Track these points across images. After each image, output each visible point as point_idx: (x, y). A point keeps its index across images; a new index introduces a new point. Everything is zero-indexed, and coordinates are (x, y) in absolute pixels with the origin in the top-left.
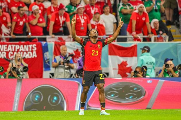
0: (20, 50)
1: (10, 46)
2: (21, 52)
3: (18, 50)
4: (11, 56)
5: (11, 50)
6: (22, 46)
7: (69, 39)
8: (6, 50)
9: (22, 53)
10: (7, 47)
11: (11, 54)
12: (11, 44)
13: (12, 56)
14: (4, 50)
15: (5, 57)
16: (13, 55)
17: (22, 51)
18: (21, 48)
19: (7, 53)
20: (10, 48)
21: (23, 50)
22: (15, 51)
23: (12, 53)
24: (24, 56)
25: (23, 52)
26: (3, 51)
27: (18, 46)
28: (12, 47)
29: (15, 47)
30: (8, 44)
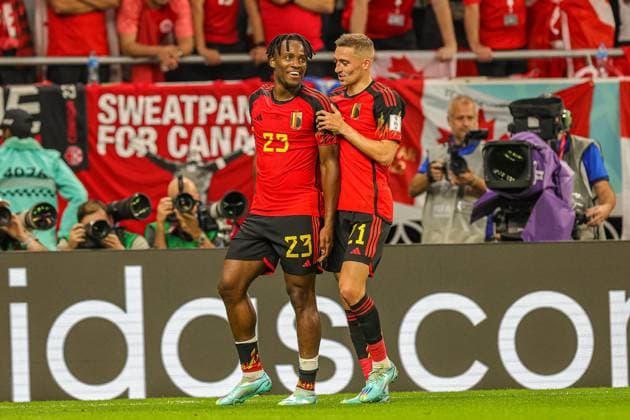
0: (220, 119)
1: (172, 100)
2: (222, 127)
3: (212, 119)
4: (178, 148)
5: (179, 120)
6: (227, 100)
7: (442, 66)
8: (157, 121)
9: (228, 130)
10: (162, 105)
11: (178, 135)
12: (178, 92)
13: (184, 149)
14: (149, 120)
15: (154, 149)
16: (187, 141)
17: (227, 123)
18: (222, 107)
19: (163, 131)
20: (172, 110)
21: (233, 120)
22: (196, 124)
23: (184, 134)
24: (238, 146)
25: (234, 128)
26: (144, 124)
27: (211, 100)
28: (182, 105)
29: (196, 106)
30: (164, 94)
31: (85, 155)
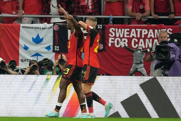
11: (135, 41)
16: (138, 43)
19: (130, 40)
21: (153, 37)
28: (137, 32)
31: (104, 46)
